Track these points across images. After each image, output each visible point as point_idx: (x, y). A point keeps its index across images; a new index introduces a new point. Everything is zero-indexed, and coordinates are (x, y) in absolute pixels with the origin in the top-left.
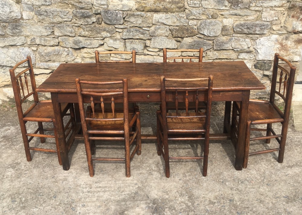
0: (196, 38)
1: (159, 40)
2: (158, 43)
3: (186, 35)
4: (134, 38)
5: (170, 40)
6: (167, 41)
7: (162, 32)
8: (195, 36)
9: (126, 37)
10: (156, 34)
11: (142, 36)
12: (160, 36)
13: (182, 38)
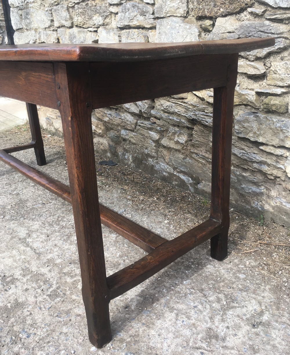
0: (248, 16)
1: (168, 27)
2: (166, 34)
3: (222, 10)
4: (131, 24)
5: (188, 27)
6: (181, 30)
7: (174, 4)
8: (245, 13)
9: (122, 24)
10: (164, 11)
11: (142, 18)
12: (171, 18)
13: (213, 19)
